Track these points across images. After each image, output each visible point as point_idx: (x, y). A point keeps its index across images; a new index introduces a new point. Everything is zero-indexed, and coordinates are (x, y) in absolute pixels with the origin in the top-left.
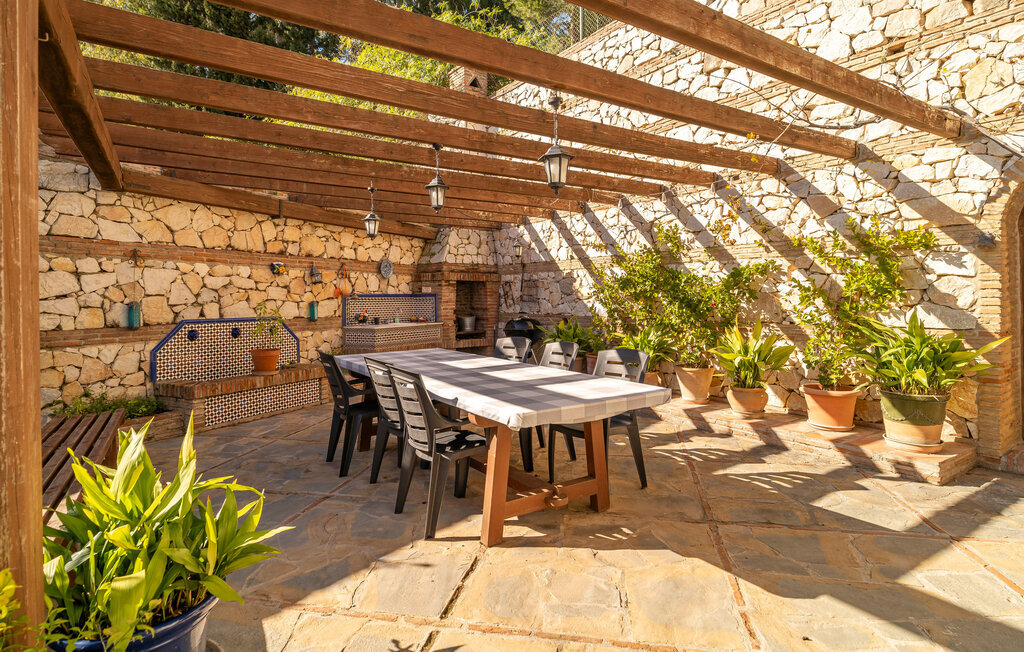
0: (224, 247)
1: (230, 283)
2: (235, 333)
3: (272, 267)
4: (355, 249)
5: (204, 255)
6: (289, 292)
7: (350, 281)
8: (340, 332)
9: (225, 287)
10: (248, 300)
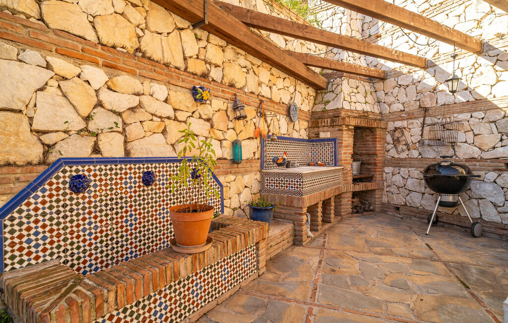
0: (132, 51)
1: (140, 105)
2: (148, 179)
3: (194, 91)
4: (270, 87)
5: (101, 56)
6: (212, 126)
7: (266, 121)
8: (258, 176)
9: (132, 109)
10: (164, 132)
